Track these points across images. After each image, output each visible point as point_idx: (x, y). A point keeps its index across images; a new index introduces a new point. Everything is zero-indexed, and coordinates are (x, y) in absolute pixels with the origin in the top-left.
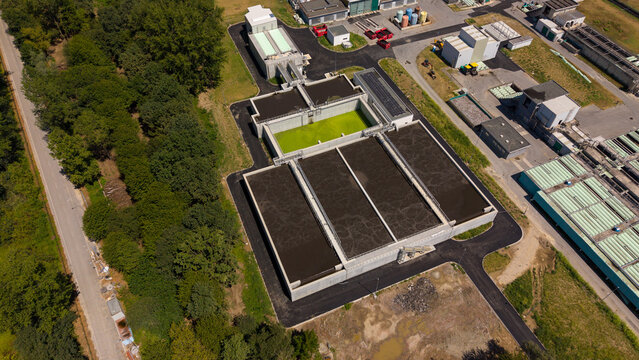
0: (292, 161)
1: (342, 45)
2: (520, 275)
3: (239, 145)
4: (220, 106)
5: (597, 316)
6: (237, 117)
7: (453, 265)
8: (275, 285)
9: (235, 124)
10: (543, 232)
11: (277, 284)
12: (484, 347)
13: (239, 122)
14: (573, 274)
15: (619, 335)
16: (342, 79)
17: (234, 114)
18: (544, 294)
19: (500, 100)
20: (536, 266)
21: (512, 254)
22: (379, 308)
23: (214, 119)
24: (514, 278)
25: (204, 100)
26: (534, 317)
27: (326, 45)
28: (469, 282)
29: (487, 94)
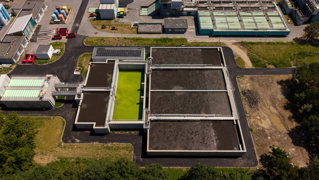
0: (149, 118)
1: (54, 54)
2: (249, 58)
3: (108, 148)
4: (59, 150)
5: (272, 47)
6: (78, 141)
7: (238, 78)
8: (230, 161)
9: (85, 145)
10: (230, 41)
11: (230, 160)
12: (280, 86)
13: (83, 141)
14: (253, 43)
15: (280, 46)
16: (93, 65)
17: (74, 142)
18: (260, 56)
19: (149, 15)
20: (246, 52)
21: (238, 56)
22: (254, 116)
23: (71, 158)
24: (250, 61)
25: (42, 160)
26: (269, 64)
27: (45, 63)
28: (248, 76)
29: (141, 17)
